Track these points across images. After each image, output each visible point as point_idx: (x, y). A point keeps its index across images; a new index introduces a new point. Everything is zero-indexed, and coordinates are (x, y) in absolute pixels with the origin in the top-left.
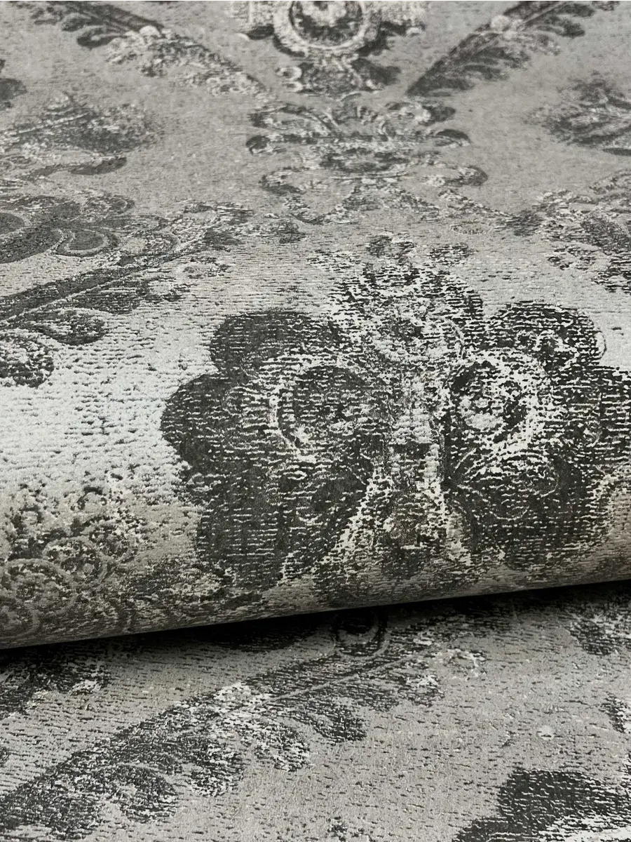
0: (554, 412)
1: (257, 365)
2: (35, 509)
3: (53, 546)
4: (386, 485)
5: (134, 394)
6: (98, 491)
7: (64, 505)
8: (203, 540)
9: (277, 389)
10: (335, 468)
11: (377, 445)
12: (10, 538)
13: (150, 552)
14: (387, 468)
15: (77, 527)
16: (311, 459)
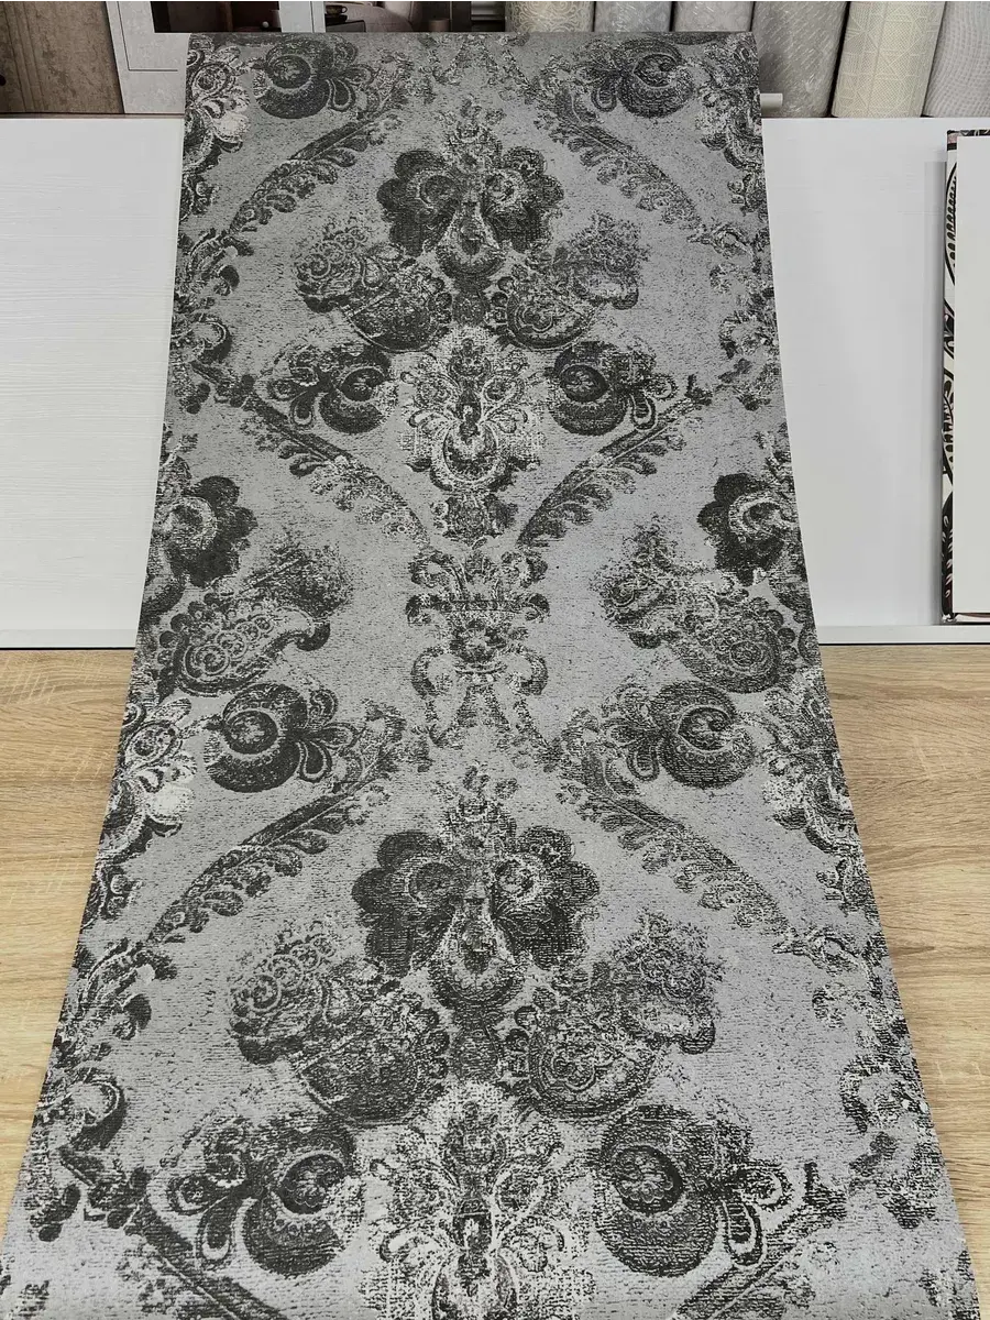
0: (547, 883)
1: (400, 863)
2: (290, 931)
3: (296, 948)
4: (462, 917)
5: (340, 879)
6: (320, 922)
7: (303, 928)
8: (369, 945)
9: (409, 874)
10: (436, 910)
11: (458, 899)
12: (276, 944)
13: (342, 952)
14: (463, 909)
15: (308, 939)
16: (425, 906)
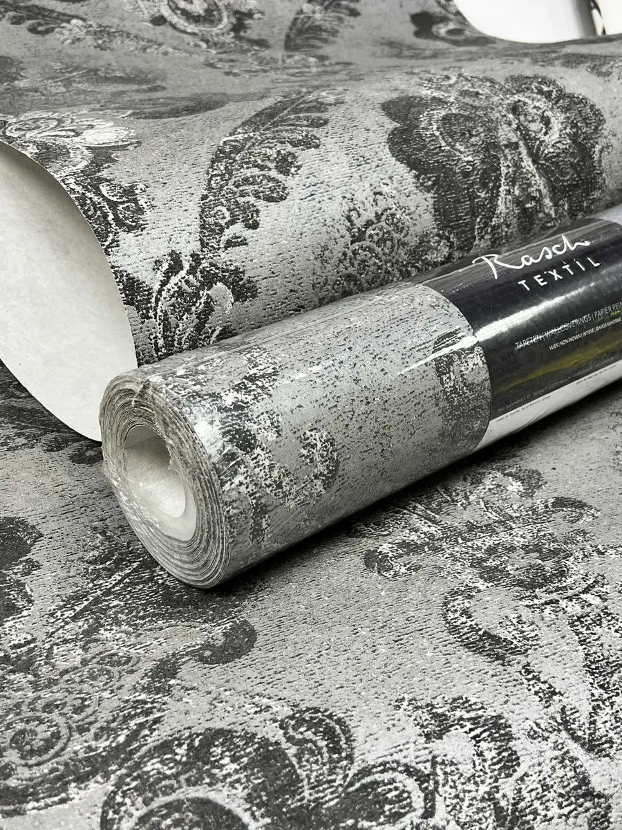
2: (355, 209)
3: (370, 231)
4: (508, 166)
5: (369, 143)
6: (380, 194)
9: (434, 128)
11: (496, 146)
12: (349, 230)
13: (415, 228)
14: (505, 156)
15: (378, 216)
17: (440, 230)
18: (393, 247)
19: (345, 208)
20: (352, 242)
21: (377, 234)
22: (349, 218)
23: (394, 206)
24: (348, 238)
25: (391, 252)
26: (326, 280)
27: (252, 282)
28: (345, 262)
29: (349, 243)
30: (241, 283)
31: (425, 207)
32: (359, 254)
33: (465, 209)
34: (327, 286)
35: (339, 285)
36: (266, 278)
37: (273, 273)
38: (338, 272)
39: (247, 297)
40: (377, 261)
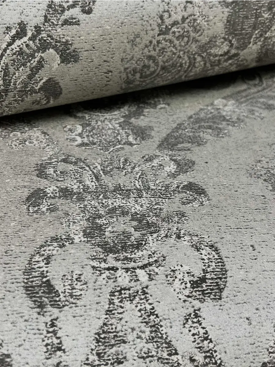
2: (168, 11)
6: (191, 3)
7: (179, 9)
8: (228, 25)
12: (159, 25)
15: (184, 19)
17: (226, 35)
18: (188, 42)
19: (161, 10)
20: (159, 35)
21: (179, 32)
22: (161, 17)
23: (198, 14)
24: (157, 31)
25: (185, 45)
26: (133, 57)
27: (77, 52)
28: (149, 48)
29: (156, 35)
30: (67, 51)
31: (221, 18)
32: (162, 43)
33: (249, 24)
34: (132, 61)
35: (141, 61)
36: (87, 51)
37: (94, 48)
38: (142, 53)
39: (71, 62)
40: (174, 50)
